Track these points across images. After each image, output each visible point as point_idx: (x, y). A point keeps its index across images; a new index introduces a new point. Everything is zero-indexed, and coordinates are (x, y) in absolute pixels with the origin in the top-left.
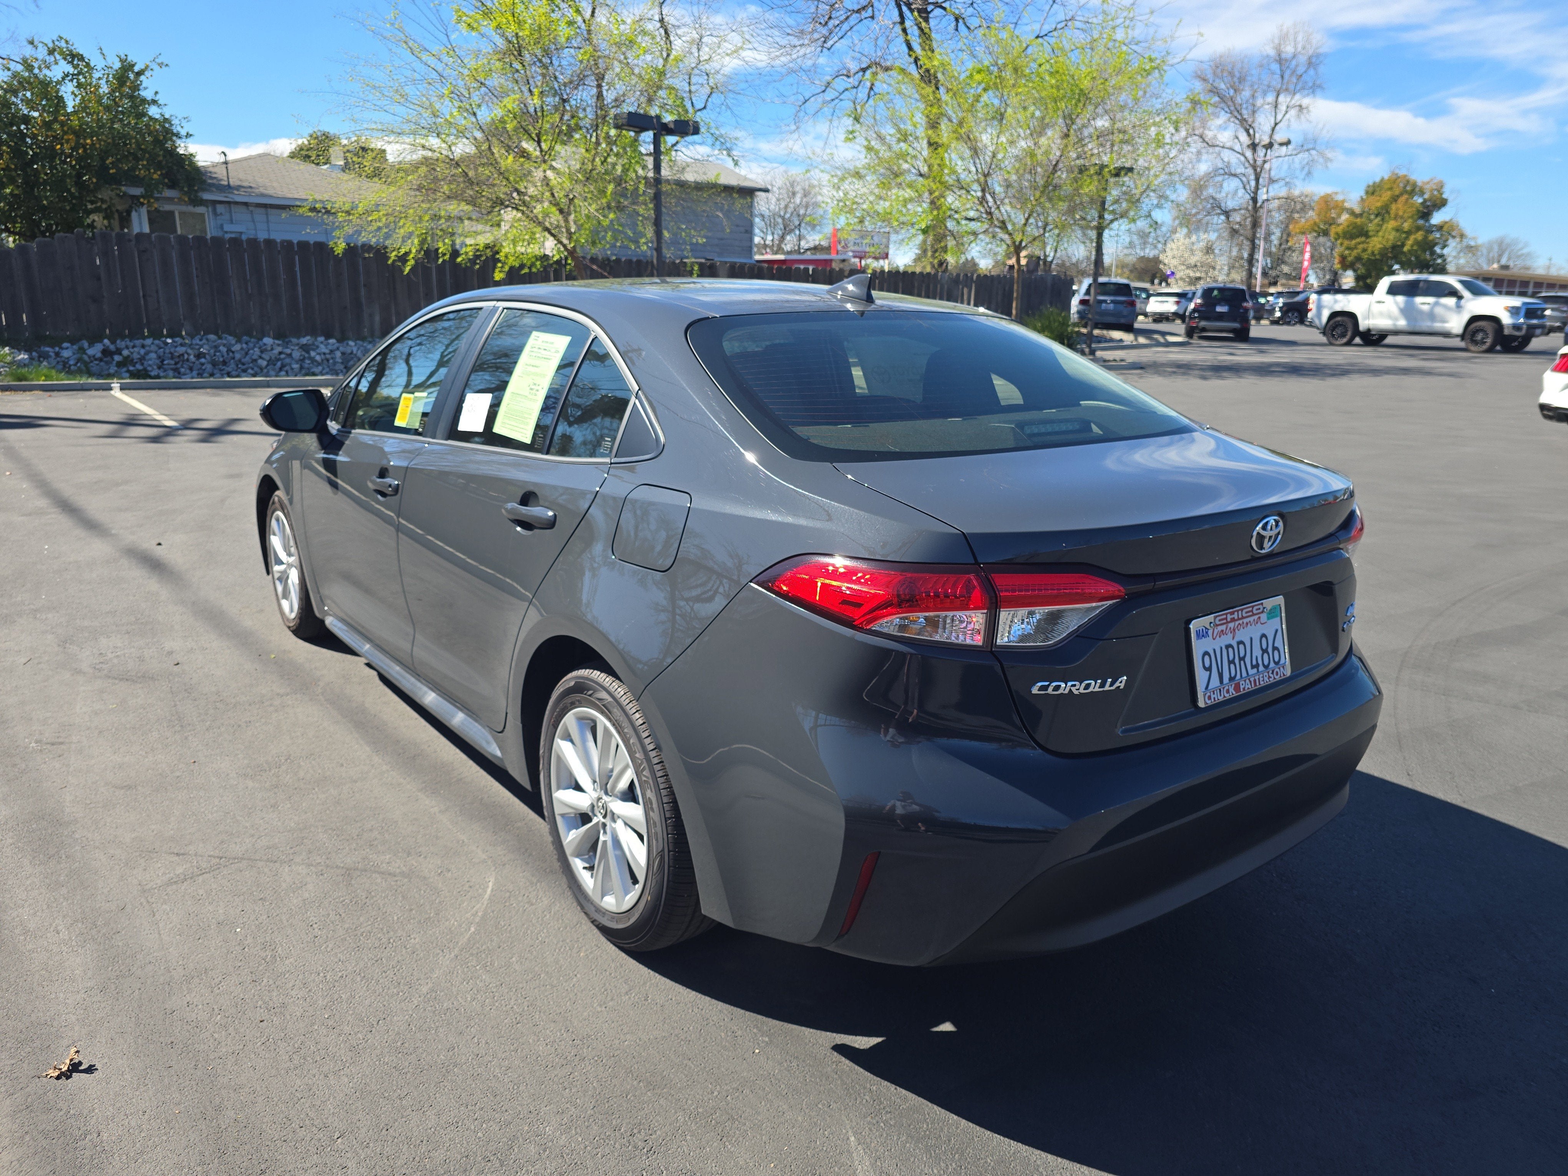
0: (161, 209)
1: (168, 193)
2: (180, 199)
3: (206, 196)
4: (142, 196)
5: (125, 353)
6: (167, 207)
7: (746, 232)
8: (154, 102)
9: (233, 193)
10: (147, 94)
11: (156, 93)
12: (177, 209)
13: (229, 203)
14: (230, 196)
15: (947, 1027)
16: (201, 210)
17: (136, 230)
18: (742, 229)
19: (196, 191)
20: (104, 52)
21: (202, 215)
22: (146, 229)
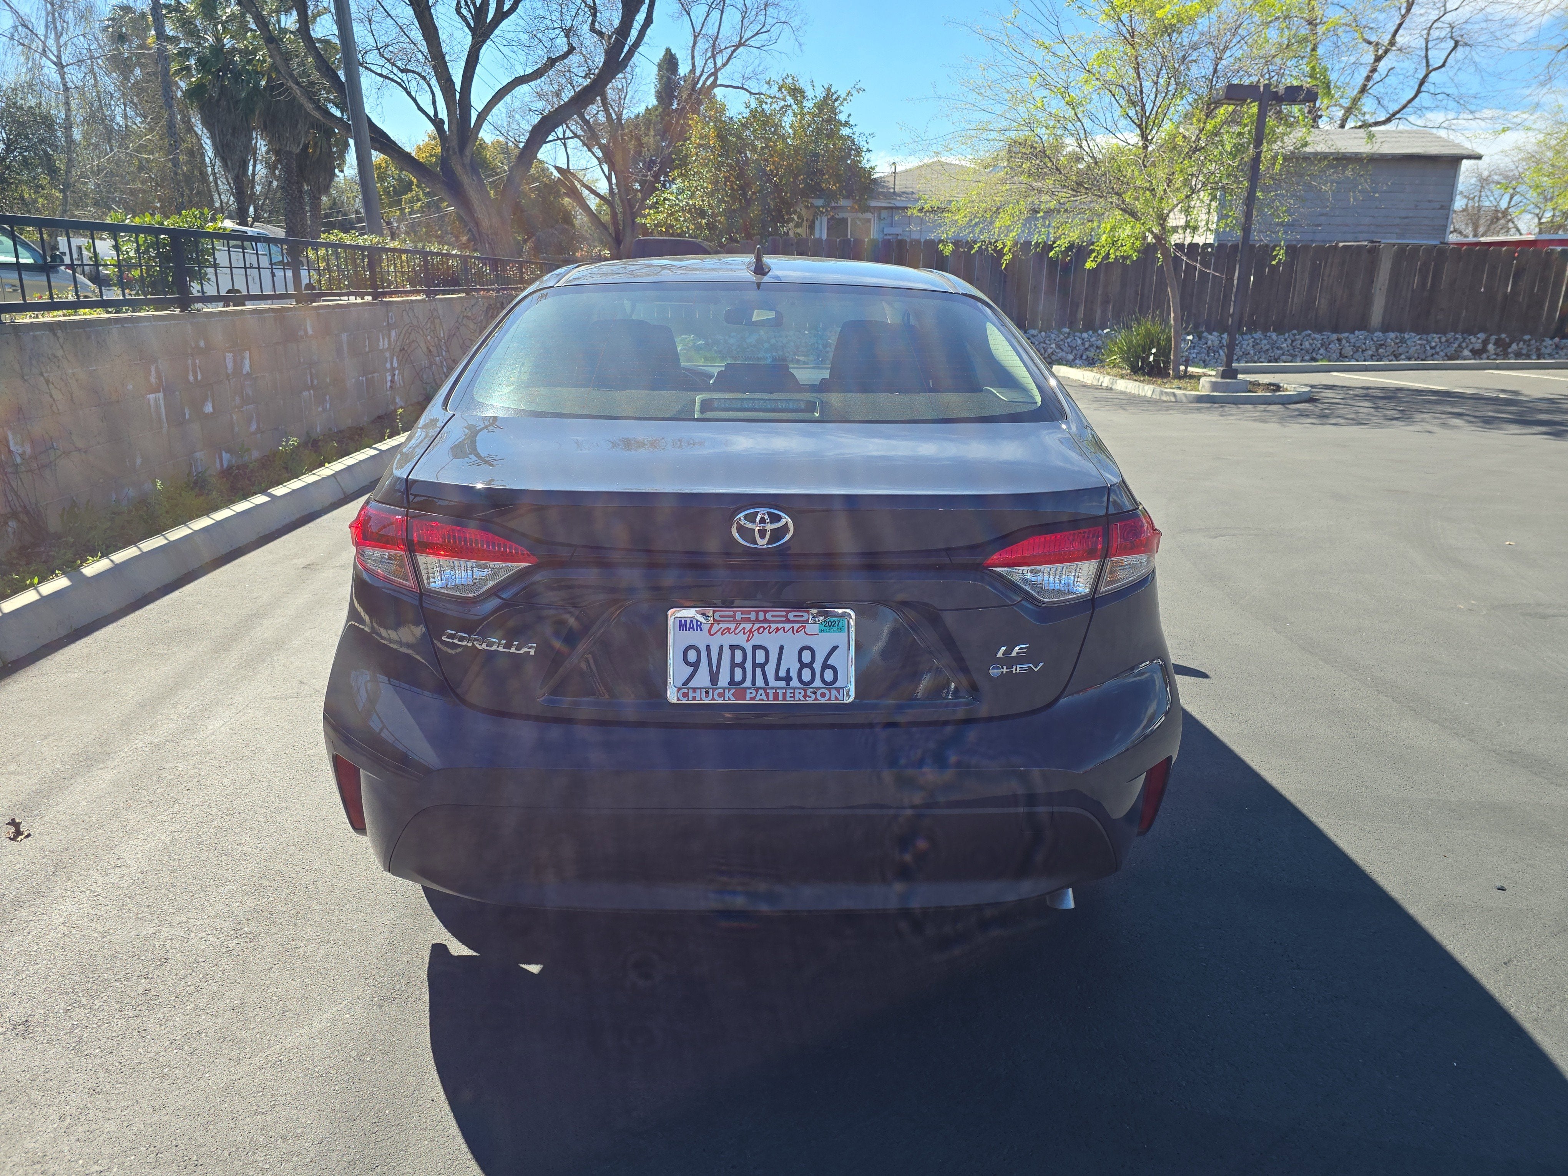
0: (837, 216)
1: (843, 202)
2: (852, 207)
3: (874, 203)
4: (823, 207)
5: (773, 341)
6: (841, 215)
7: (1442, 208)
8: (847, 124)
9: (895, 199)
10: (842, 117)
11: (850, 115)
12: (849, 216)
13: (892, 208)
14: (893, 202)
15: (535, 969)
16: (869, 215)
17: (817, 235)
18: (1437, 205)
19: (866, 200)
20: (815, 84)
21: (869, 220)
22: (824, 237)
